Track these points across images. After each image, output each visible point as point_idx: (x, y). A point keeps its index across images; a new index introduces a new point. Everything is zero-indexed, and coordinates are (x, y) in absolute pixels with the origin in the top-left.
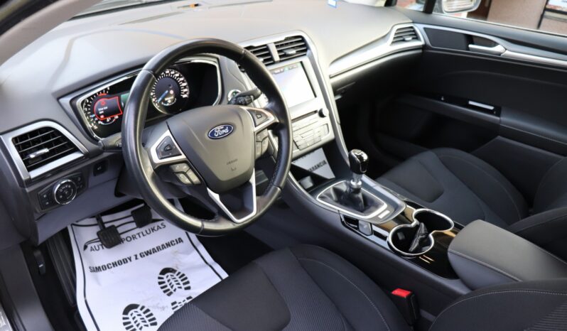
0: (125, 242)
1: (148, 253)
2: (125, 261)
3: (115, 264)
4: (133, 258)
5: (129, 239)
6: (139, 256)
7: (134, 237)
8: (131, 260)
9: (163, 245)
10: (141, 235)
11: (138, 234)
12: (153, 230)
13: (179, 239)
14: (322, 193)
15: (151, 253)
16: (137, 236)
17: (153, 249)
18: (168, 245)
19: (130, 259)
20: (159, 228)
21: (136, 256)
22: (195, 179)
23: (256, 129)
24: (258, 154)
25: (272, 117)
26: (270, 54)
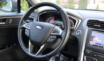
23: (52, 34)
24: (48, 41)
25: (60, 34)
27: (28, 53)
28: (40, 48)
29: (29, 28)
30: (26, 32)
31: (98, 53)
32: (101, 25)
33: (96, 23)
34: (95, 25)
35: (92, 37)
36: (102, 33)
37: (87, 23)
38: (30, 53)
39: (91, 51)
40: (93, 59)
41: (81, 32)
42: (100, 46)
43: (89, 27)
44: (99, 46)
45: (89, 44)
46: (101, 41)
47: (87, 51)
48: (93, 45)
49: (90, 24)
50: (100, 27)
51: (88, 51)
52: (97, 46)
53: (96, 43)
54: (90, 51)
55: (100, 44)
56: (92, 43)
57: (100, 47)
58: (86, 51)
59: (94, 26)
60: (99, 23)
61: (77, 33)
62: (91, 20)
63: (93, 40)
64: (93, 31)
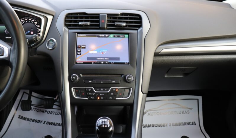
0: (46, 113)
1: (51, 124)
2: (38, 121)
3: (33, 121)
4: (43, 122)
5: (49, 112)
6: (46, 123)
7: (51, 113)
8: (41, 123)
10: (55, 113)
11: (54, 112)
15: (51, 125)
16: (53, 113)
17: (54, 123)
21: (45, 122)
25: (5, 55)
26: (98, 21)
31: (94, 76)
32: (91, 21)
33: (82, 18)
34: (80, 23)
35: (79, 48)
36: (95, 36)
37: (66, 21)
39: (81, 75)
40: (88, 89)
41: (55, 41)
42: (96, 61)
43: (69, 29)
44: (95, 63)
45: (76, 63)
46: (96, 52)
48: (84, 63)
49: (71, 21)
50: (91, 25)
51: (75, 76)
52: (91, 63)
53: (88, 59)
54: (79, 76)
55: (95, 59)
56: (80, 59)
57: (96, 63)
58: (73, 78)
59: (78, 25)
60: (87, 18)
63: (82, 53)
64: (79, 35)
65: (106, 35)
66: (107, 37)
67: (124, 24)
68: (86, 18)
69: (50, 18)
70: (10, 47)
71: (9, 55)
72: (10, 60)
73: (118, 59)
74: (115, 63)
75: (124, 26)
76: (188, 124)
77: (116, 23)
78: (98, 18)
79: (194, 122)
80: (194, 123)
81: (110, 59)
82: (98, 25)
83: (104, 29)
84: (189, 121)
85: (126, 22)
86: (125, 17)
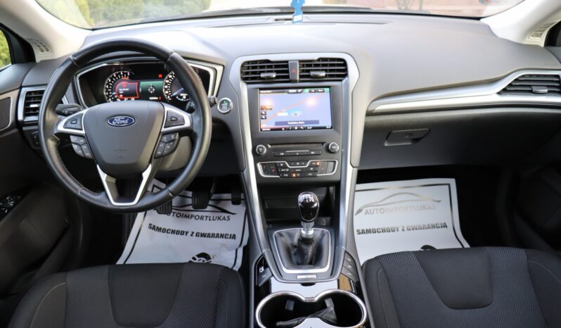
0: (193, 219)
1: (203, 235)
2: (182, 233)
3: (173, 232)
4: (190, 234)
5: (197, 217)
6: (194, 234)
7: (202, 218)
8: (186, 235)
9: (218, 234)
10: (208, 218)
11: (207, 217)
12: (219, 218)
13: (234, 235)
14: (283, 231)
15: (205, 237)
16: (204, 218)
17: (209, 234)
18: (222, 236)
19: (187, 233)
20: (224, 219)
21: (193, 233)
22: (88, 154)
23: (164, 130)
24: (159, 153)
25: (187, 124)
26: (287, 72)
27: (108, 206)
28: (141, 178)
29: (83, 132)
30: (75, 147)
31: (286, 146)
32: (277, 72)
33: (263, 67)
34: (263, 75)
35: (262, 109)
36: (284, 92)
37: (241, 72)
38: (116, 201)
39: (269, 146)
40: (279, 164)
41: (230, 100)
42: (287, 126)
43: (248, 83)
44: (285, 129)
45: (261, 130)
46: (286, 114)
47: (261, 149)
48: (272, 130)
49: (247, 73)
50: (277, 77)
51: (262, 147)
52: (280, 129)
53: (277, 123)
54: (267, 147)
55: (286, 123)
56: (265, 125)
57: (288, 129)
58: (259, 150)
59: (260, 78)
60: (271, 67)
61: (221, 107)
62: (248, 62)
63: (268, 116)
64: (262, 92)
65: (300, 90)
66: (301, 92)
67: (323, 74)
68: (269, 67)
69: (220, 69)
70: (189, 115)
71: (192, 123)
72: (195, 130)
73: (317, 122)
74: (313, 128)
75: (323, 77)
76: (434, 227)
77: (312, 73)
78: (287, 66)
79: (445, 224)
80: (445, 226)
81: (307, 122)
82: (288, 77)
83: (295, 81)
84: (435, 223)
85: (326, 71)
86: (323, 63)
